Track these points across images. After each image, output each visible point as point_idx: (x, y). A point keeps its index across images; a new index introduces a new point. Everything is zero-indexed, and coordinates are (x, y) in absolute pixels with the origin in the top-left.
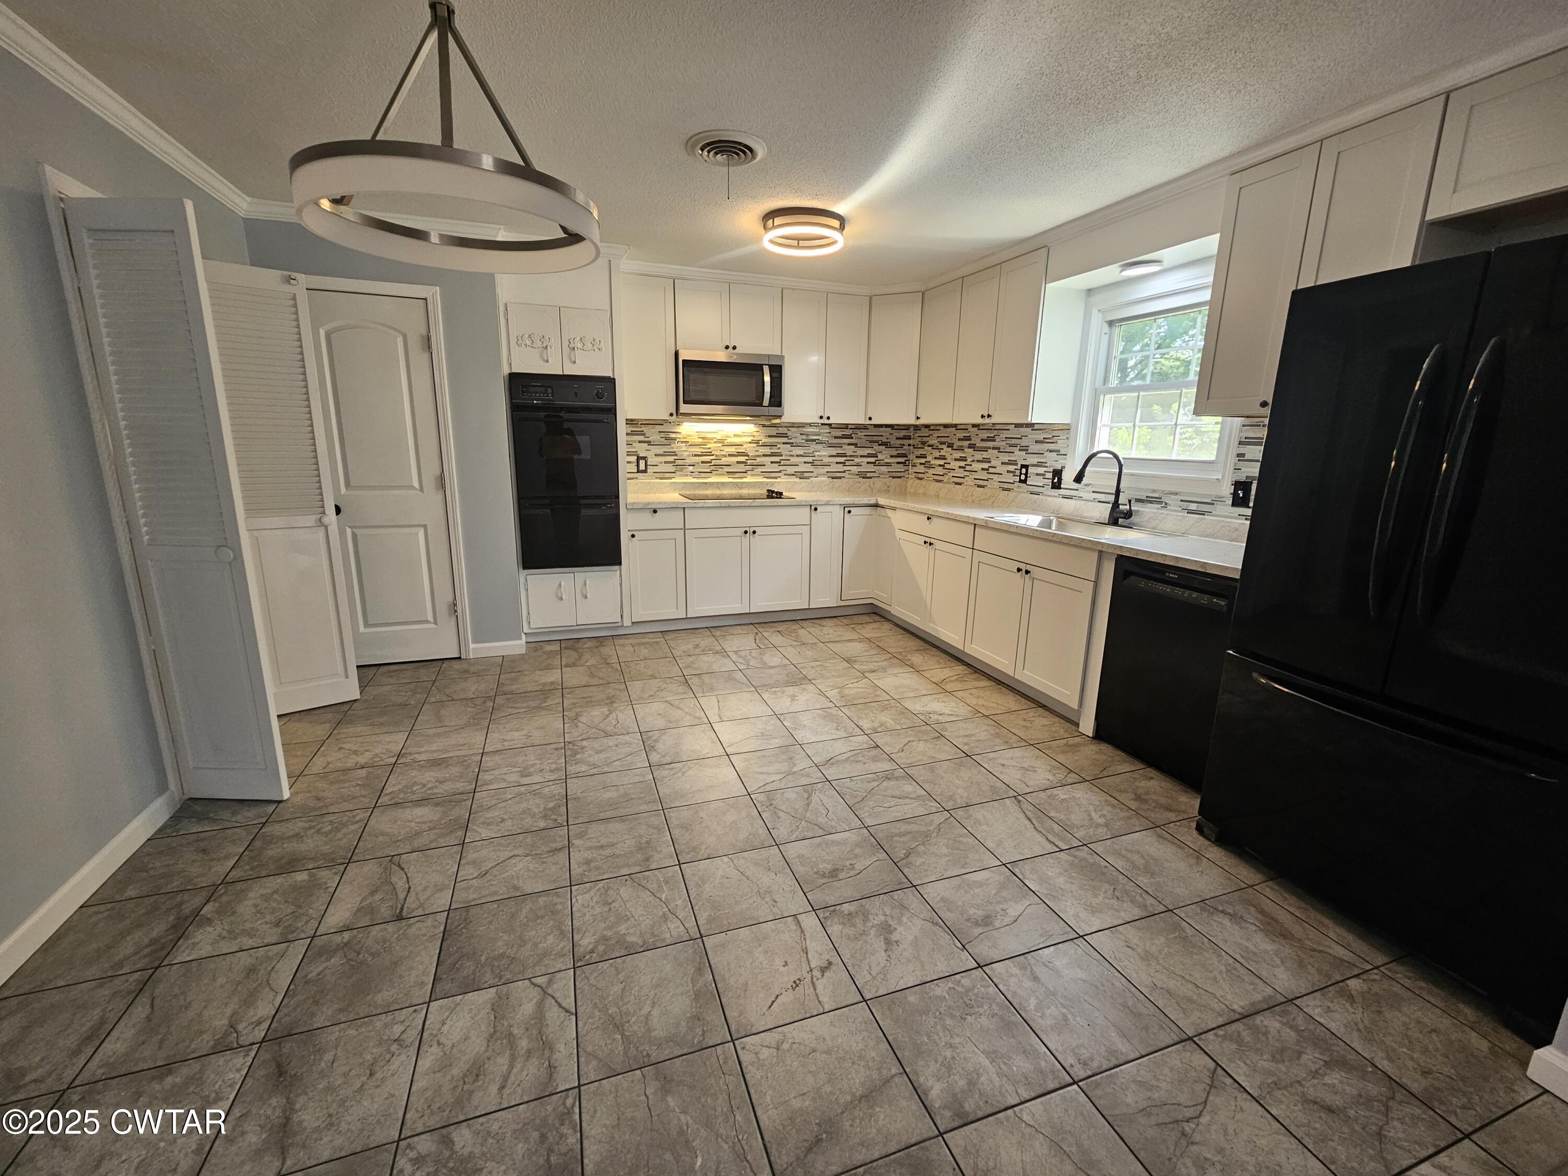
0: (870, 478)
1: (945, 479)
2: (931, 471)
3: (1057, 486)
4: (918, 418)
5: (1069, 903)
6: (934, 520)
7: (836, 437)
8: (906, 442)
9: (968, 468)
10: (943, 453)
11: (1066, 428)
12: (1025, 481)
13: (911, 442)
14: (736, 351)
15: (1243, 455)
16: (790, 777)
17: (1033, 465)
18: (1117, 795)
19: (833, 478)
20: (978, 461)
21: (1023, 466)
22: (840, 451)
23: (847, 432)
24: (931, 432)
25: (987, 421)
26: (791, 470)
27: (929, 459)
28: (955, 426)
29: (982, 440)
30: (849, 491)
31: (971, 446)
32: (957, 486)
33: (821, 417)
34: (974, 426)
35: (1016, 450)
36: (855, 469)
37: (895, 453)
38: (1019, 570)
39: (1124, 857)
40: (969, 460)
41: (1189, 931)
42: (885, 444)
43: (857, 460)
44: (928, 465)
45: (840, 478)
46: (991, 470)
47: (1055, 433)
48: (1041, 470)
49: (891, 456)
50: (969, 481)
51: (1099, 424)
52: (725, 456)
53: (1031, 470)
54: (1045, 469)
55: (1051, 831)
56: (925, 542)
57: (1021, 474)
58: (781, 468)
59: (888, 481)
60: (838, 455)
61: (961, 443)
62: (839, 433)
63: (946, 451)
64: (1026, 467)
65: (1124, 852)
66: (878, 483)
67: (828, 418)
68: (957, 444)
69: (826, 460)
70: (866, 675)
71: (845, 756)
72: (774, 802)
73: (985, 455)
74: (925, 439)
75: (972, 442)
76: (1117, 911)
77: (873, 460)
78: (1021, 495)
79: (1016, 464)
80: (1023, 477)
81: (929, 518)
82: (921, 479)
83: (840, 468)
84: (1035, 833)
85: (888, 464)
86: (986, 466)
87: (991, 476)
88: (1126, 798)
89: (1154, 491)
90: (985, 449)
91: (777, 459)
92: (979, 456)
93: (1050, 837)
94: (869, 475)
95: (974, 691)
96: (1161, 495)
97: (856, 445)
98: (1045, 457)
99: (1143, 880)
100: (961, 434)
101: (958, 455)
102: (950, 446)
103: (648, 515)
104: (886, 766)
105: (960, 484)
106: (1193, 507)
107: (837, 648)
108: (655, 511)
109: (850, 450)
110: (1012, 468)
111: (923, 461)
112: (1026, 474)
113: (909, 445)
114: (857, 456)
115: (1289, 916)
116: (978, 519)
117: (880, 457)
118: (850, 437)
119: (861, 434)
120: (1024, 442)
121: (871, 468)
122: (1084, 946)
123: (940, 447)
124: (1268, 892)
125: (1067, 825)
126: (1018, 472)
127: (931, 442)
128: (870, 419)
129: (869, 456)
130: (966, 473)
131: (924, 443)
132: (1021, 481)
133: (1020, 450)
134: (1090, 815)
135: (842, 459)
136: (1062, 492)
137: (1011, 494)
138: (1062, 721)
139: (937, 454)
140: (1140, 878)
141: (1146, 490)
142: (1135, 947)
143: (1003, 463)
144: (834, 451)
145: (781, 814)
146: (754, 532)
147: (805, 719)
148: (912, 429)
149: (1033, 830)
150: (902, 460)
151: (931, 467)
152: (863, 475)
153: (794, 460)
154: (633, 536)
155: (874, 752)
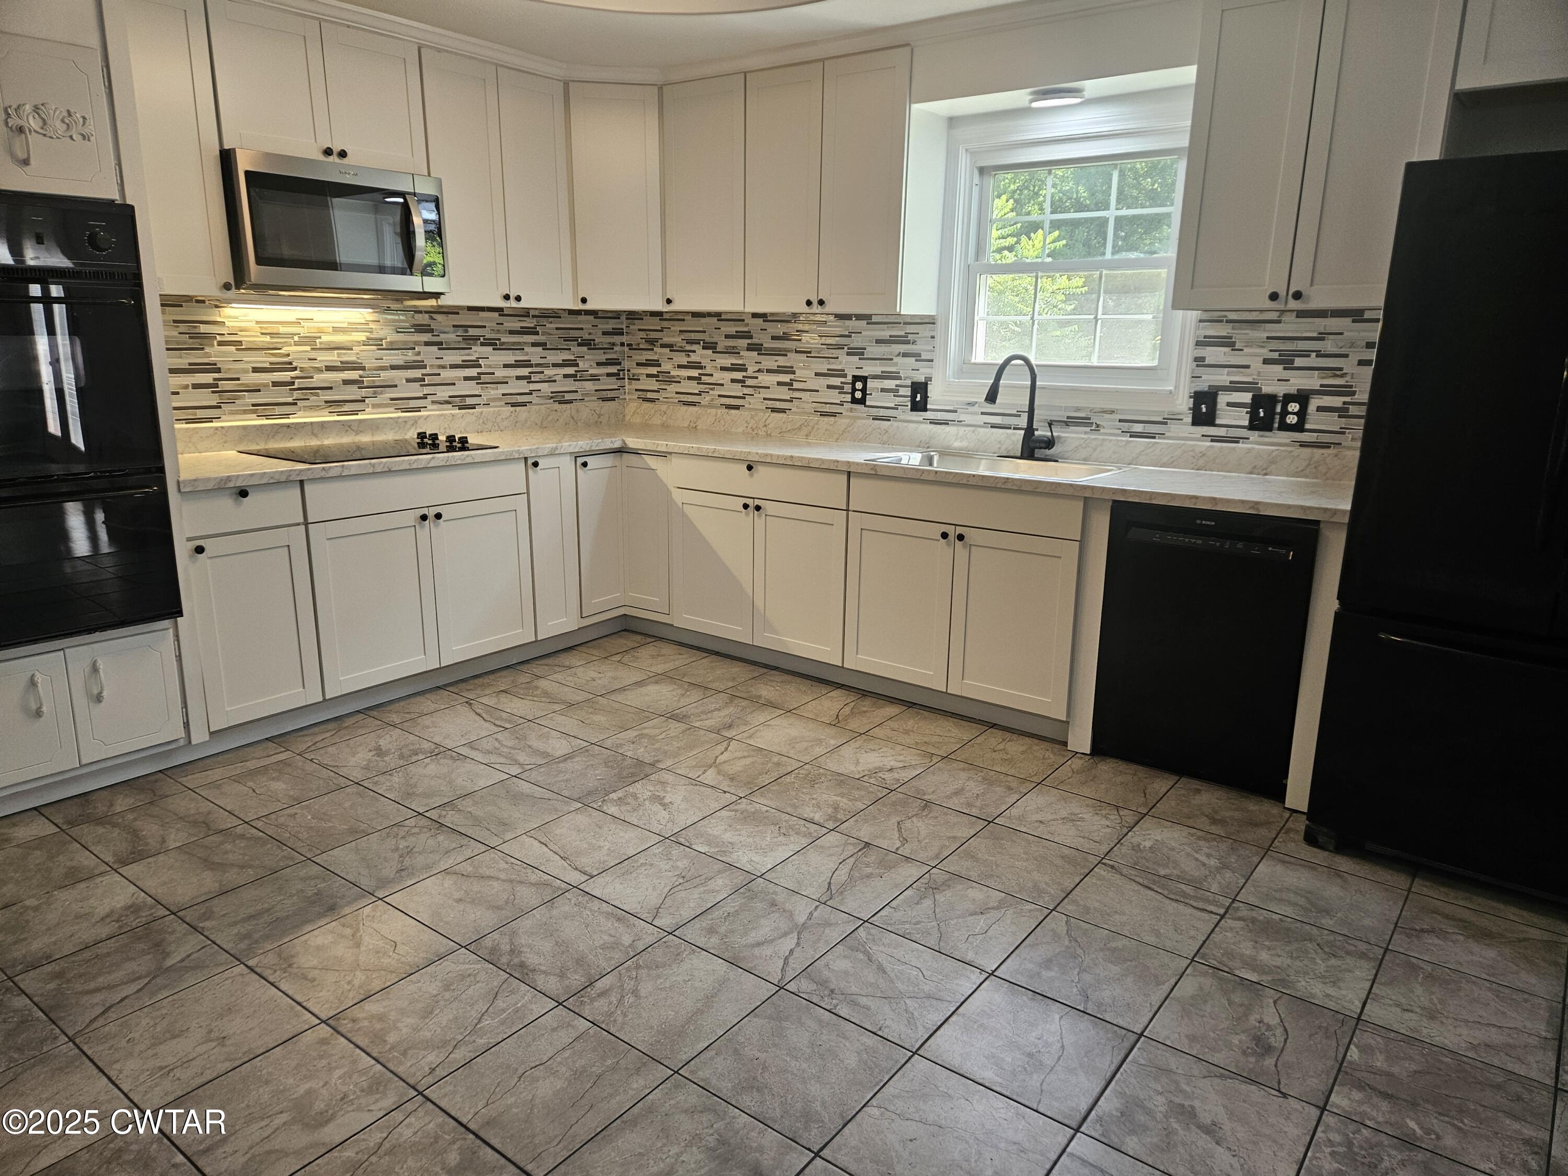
0: (570, 402)
1: (705, 400)
2: (673, 388)
3: (919, 405)
4: (669, 301)
5: (1303, 983)
6: (761, 470)
7: (512, 332)
8: (617, 339)
9: (749, 382)
10: (694, 358)
11: (930, 321)
12: (862, 401)
13: (624, 339)
14: (345, 161)
15: (1203, 359)
16: (805, 935)
17: (876, 377)
18: (1191, 822)
19: (514, 405)
20: (769, 371)
21: (856, 378)
22: (519, 356)
23: (529, 323)
24: (666, 324)
25: (813, 310)
26: (443, 393)
27: (666, 367)
28: (718, 315)
29: (773, 338)
30: (543, 428)
31: (750, 348)
32: (731, 411)
33: (507, 297)
34: (755, 315)
35: (841, 354)
36: (546, 388)
37: (603, 358)
38: (945, 535)
39: (1282, 900)
40: (751, 370)
41: (1429, 968)
42: (587, 343)
43: (549, 372)
44: (666, 379)
45: (524, 404)
46: (796, 385)
47: (910, 329)
48: (890, 384)
49: (599, 364)
50: (756, 401)
51: (976, 318)
52: (319, 370)
53: (871, 384)
54: (898, 382)
55: (1184, 894)
56: (746, 506)
57: (854, 390)
58: (427, 390)
59: (597, 405)
60: (518, 364)
61: (731, 343)
62: (516, 324)
63: (700, 354)
64: (864, 379)
65: (1278, 895)
66: (586, 410)
67: (518, 299)
68: (723, 344)
69: (500, 373)
70: (728, 734)
71: (842, 874)
72: (831, 986)
73: (782, 361)
74: (653, 335)
75: (755, 341)
76: (1349, 971)
77: (571, 370)
78: (859, 423)
79: (845, 376)
80: (858, 395)
81: (750, 468)
82: (652, 401)
83: (523, 386)
84: (1175, 904)
85: (594, 378)
86: (786, 378)
87: (797, 394)
88: (1203, 822)
89: (1078, 409)
90: (783, 353)
91: (417, 373)
92: (770, 362)
93: (1195, 904)
94: (568, 397)
95: (891, 724)
96: (1090, 415)
97: (542, 345)
98: (896, 364)
99: (1327, 922)
100: (732, 329)
101: (728, 361)
102: (711, 346)
103: (226, 503)
104: (911, 872)
105: (737, 408)
106: (1138, 428)
107: (635, 698)
108: (243, 493)
109: (534, 355)
110: (836, 381)
111: (653, 370)
112: (864, 390)
113: (622, 344)
114: (547, 366)
117: (582, 365)
118: (533, 331)
119: (551, 326)
120: (856, 342)
121: (570, 385)
122: (1374, 1029)
123: (688, 347)
124: (1427, 891)
125: (1189, 880)
126: (848, 388)
127: (666, 340)
128: (584, 301)
129: (565, 364)
130: (746, 391)
131: (652, 342)
132: (854, 401)
133: (848, 354)
134: (1197, 859)
135: (525, 372)
136: (928, 415)
137: (842, 422)
138: (1036, 741)
139: (683, 359)
140: (1323, 921)
141: (1066, 408)
142: (1409, 1007)
143: (817, 374)
144: (510, 358)
146: (438, 516)
147: (717, 828)
148: (623, 317)
149: (1168, 901)
150: (613, 369)
151: (672, 381)
152: (560, 399)
153: (447, 374)
154: (200, 550)
155: (872, 857)
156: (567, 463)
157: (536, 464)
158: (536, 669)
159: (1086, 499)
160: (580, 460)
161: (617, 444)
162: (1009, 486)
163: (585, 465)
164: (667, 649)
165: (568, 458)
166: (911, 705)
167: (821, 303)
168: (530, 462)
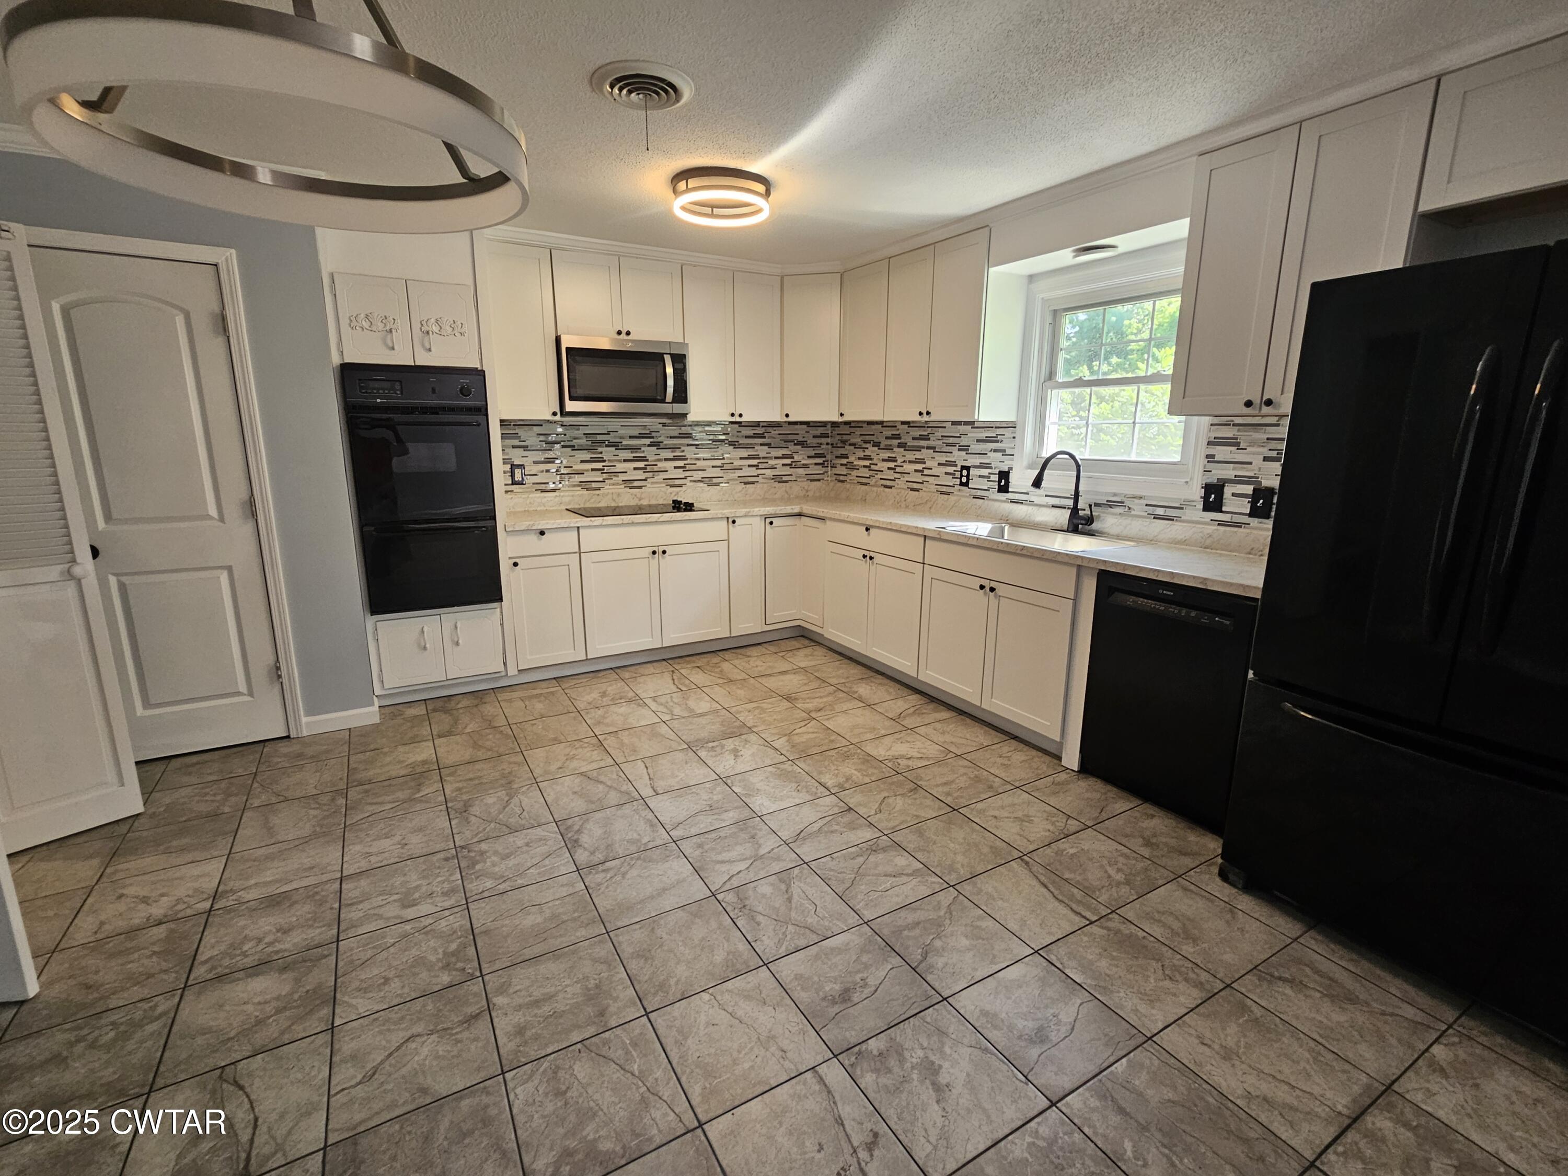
0: (786, 482)
1: (872, 481)
2: (855, 473)
3: (1004, 489)
4: (842, 415)
5: (1122, 994)
6: (872, 530)
7: (747, 437)
8: (824, 440)
9: (898, 469)
10: (867, 453)
11: (1012, 426)
12: (966, 484)
13: (829, 440)
14: (630, 337)
15: (1213, 456)
16: (758, 864)
17: (975, 467)
18: (1124, 841)
19: (746, 483)
20: (910, 462)
21: (963, 468)
22: (751, 452)
23: (759, 431)
24: (852, 430)
25: (926, 418)
26: (698, 475)
27: (852, 459)
28: (881, 423)
29: (914, 439)
30: (764, 499)
31: (900, 446)
32: (887, 490)
33: (733, 415)
34: (903, 423)
35: (955, 450)
36: (769, 473)
37: (812, 453)
38: (982, 587)
39: (1159, 921)
40: (900, 460)
41: (1258, 1012)
42: (802, 444)
43: (772, 462)
44: (851, 467)
45: (753, 483)
46: (926, 472)
47: (1000, 431)
48: (985, 472)
49: (809, 457)
50: (901, 483)
51: (1047, 423)
52: (619, 461)
53: (972, 471)
54: (990, 471)
55: (1072, 897)
56: (864, 556)
57: (962, 476)
58: (688, 474)
59: (806, 484)
60: (750, 457)
61: (889, 442)
62: (750, 432)
63: (871, 451)
64: (968, 468)
65: (1157, 916)
66: (796, 488)
67: (741, 415)
68: (884, 443)
69: (737, 463)
70: (814, 715)
71: (817, 826)
72: (747, 902)
73: (918, 455)
74: (845, 437)
75: (902, 441)
76: (1175, 995)
77: (788, 461)
78: (963, 500)
79: (956, 466)
80: (964, 480)
81: (867, 529)
82: (843, 481)
83: (753, 471)
84: (1057, 904)
85: (805, 466)
86: (920, 467)
87: (926, 478)
88: (1136, 844)
89: (1115, 495)
90: (919, 449)
91: (681, 463)
92: (911, 456)
93: (1074, 906)
94: (785, 478)
95: (937, 725)
96: (1124, 499)
97: (769, 445)
98: (989, 458)
99: (1188, 949)
100: (889, 433)
101: (886, 455)
102: (877, 445)
103: (534, 538)
104: (867, 834)
105: (890, 487)
106: (1160, 511)
108: (542, 533)
109: (762, 451)
110: (950, 469)
111: (844, 461)
112: (968, 476)
113: (828, 444)
114: (771, 458)
115: (1345, 973)
116: (929, 530)
117: (796, 458)
118: (762, 436)
119: (775, 432)
120: (964, 441)
121: (787, 470)
122: (1158, 1051)
123: (864, 445)
124: (1313, 944)
125: (1085, 887)
126: (958, 475)
127: (853, 441)
128: (787, 415)
129: (784, 457)
130: (897, 475)
131: (844, 442)
132: (962, 484)
133: (959, 450)
134: (1106, 872)
135: (755, 462)
136: (1010, 496)
137: (952, 498)
138: (1040, 754)
139: (861, 454)
140: (1184, 947)
141: (1107, 494)
142: (1209, 1043)
143: (939, 464)
144: (745, 453)
145: (760, 918)
146: (664, 552)
147: (757, 780)
148: (829, 426)
149: (1053, 900)
150: (820, 461)
151: (853, 468)
152: (778, 479)
153: (700, 464)
154: (516, 564)
155: (849, 817)
156: (758, 523)
157: (734, 522)
158: (727, 655)
159: (1079, 566)
160: (768, 521)
161: (796, 509)
162: (1024, 552)
163: (771, 523)
164: (820, 651)
165: (758, 519)
166: (961, 712)
167: (928, 413)
168: (730, 520)
